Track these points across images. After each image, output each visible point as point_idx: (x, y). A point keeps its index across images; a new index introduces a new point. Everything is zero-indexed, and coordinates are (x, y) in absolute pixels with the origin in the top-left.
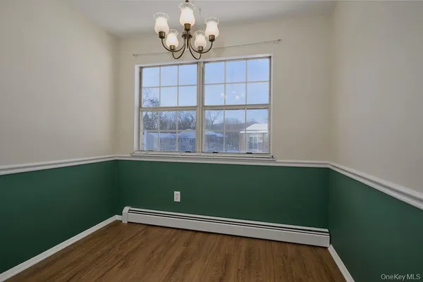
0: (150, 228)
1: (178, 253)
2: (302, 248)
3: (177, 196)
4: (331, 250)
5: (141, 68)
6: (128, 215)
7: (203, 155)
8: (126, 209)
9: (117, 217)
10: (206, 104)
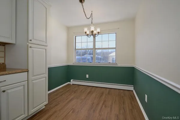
0: (79, 86)
1: (89, 91)
2: (125, 91)
3: (87, 76)
4: (134, 91)
5: (76, 36)
6: (72, 82)
7: (95, 63)
8: (72, 80)
9: (69, 83)
10: (96, 48)
